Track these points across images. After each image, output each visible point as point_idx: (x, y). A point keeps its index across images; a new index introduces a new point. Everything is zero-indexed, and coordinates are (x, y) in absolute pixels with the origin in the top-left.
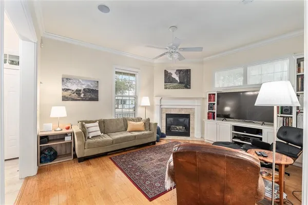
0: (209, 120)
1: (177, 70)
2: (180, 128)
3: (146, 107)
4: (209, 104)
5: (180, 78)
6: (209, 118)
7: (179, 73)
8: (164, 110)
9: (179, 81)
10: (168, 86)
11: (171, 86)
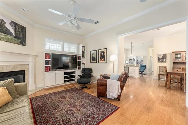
1: (12, 22)
4: (46, 61)
5: (15, 31)
7: (15, 26)
11: (3, 38)
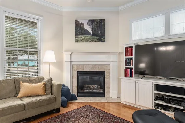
0: (126, 78)
1: (90, 21)
2: (95, 88)
3: (50, 63)
4: (126, 59)
5: (93, 29)
6: (126, 75)
7: (92, 24)
8: (75, 67)
9: (91, 33)
10: (79, 39)
11: (82, 39)
